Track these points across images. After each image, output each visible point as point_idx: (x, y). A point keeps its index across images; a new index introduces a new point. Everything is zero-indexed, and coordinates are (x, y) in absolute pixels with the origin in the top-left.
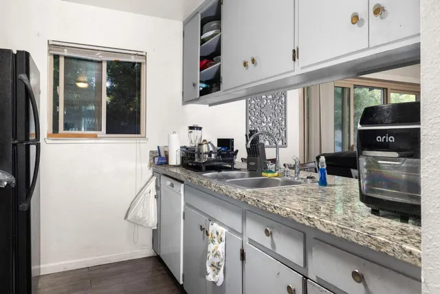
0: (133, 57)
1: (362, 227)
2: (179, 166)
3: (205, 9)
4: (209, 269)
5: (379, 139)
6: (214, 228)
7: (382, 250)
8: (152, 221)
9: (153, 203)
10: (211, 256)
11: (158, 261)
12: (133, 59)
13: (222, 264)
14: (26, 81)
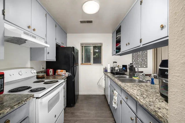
1: (155, 106)
3: (117, 29)
4: (113, 103)
5: (166, 73)
6: (115, 92)
7: (160, 119)
8: (104, 86)
9: (104, 81)
10: (114, 100)
11: (105, 96)
12: (99, 45)
13: (116, 103)
14: (73, 53)
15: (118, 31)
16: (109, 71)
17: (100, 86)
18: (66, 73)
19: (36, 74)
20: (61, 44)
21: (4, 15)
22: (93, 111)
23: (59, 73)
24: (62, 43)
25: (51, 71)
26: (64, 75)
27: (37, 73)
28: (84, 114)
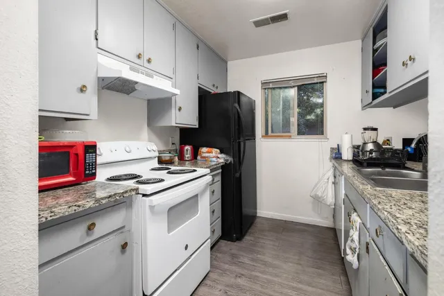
0: (315, 79)
2: (350, 161)
3: (376, 21)
6: (354, 216)
8: (330, 199)
9: (331, 187)
10: (350, 242)
12: (316, 81)
14: (238, 108)
15: (380, 28)
16: (347, 154)
17: (317, 200)
18: (220, 156)
19: (158, 155)
20: (212, 88)
21: (97, 39)
22: (291, 264)
23: (204, 155)
24: (214, 86)
25: (187, 150)
26: (214, 159)
27: (160, 152)
28: (263, 266)
